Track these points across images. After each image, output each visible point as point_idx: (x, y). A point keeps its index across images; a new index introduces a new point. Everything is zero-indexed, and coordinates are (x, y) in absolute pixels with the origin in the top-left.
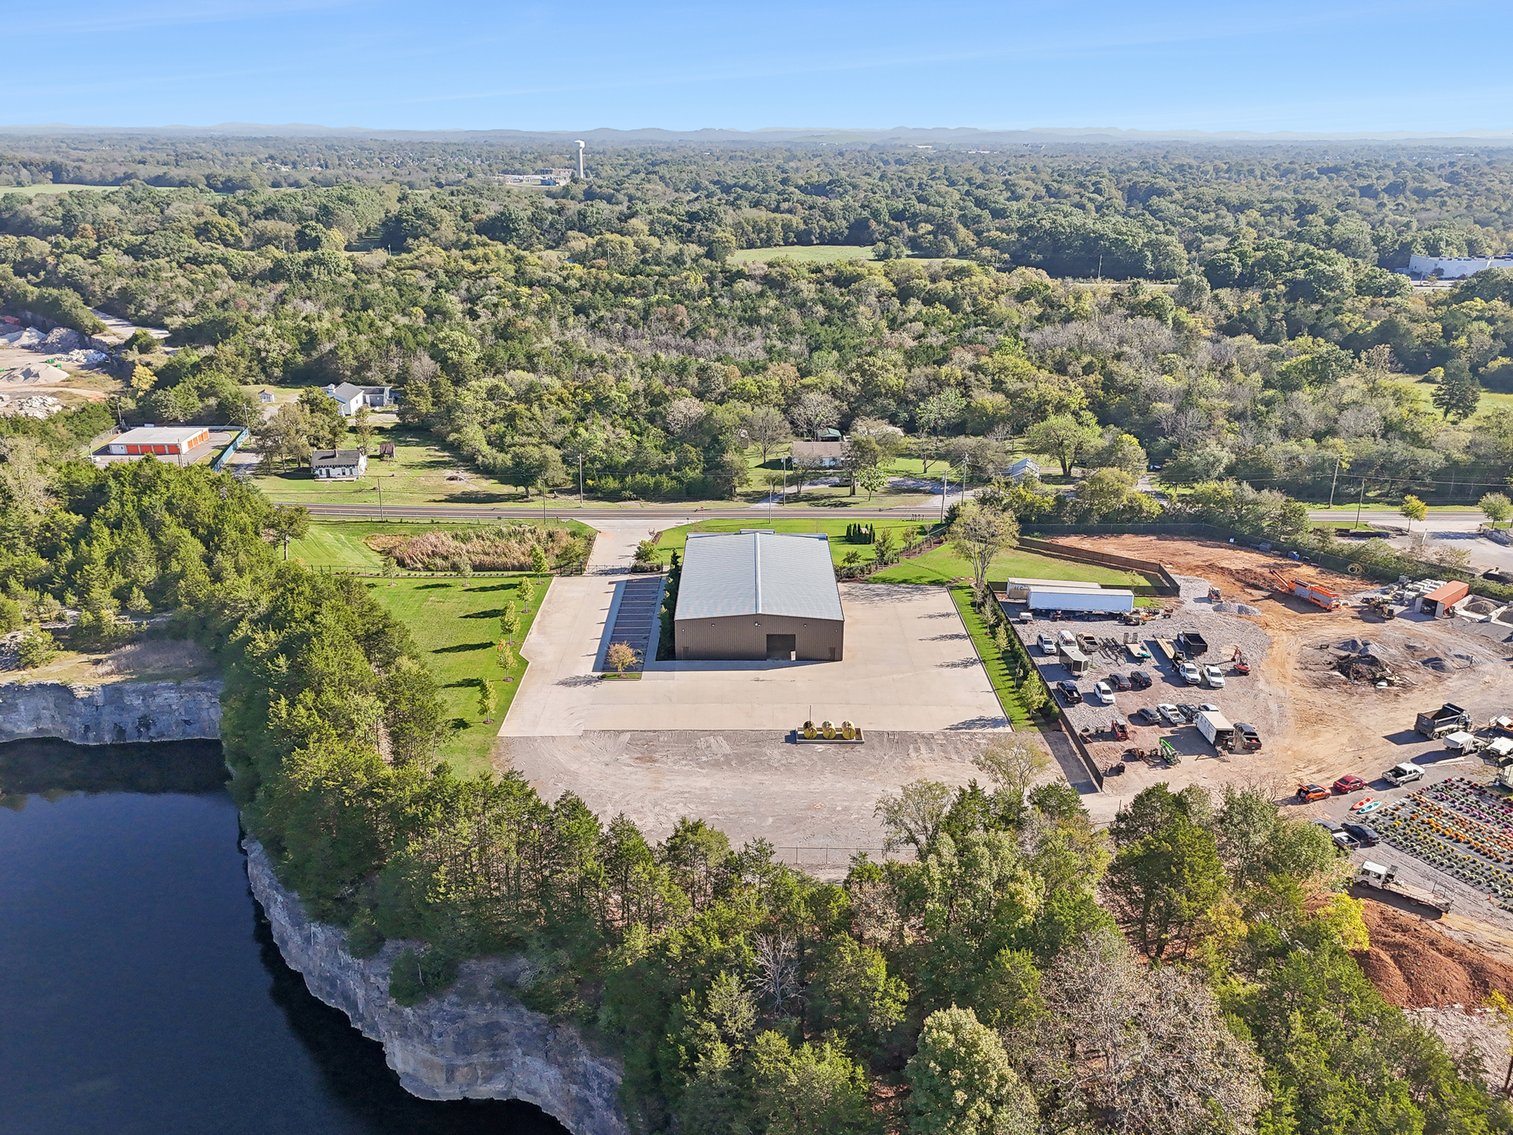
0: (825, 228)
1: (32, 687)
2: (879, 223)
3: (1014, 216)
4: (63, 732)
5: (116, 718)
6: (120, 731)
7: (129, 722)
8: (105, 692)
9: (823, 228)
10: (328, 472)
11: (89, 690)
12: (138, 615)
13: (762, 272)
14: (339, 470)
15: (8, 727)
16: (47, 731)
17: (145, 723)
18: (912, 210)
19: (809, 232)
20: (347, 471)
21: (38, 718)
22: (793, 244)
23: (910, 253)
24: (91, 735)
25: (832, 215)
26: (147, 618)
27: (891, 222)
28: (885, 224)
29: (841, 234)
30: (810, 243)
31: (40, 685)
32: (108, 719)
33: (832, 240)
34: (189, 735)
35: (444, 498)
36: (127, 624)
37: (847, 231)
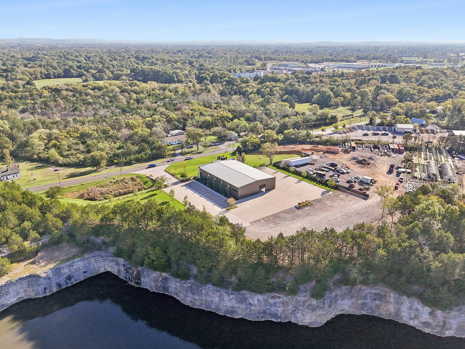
0: (55, 73)
1: (17, 281)
2: (74, 70)
3: (116, 66)
4: (32, 295)
5: (57, 281)
6: (59, 285)
7: (62, 280)
8: (52, 271)
9: (54, 73)
10: (7, 178)
11: (45, 273)
12: (35, 240)
13: (66, 88)
14: (12, 176)
15: (5, 302)
16: (22, 297)
17: (69, 278)
18: (83, 66)
19: (49, 74)
20: (15, 175)
21: (18, 294)
22: (44, 78)
23: (94, 79)
24: (47, 291)
25: (55, 68)
26: (40, 241)
27: (78, 70)
28: (76, 70)
29: (61, 74)
30: (51, 78)
31: (20, 279)
32: (54, 282)
33: (59, 76)
34: (86, 277)
35: (67, 177)
36: (34, 246)
37: (63, 73)
